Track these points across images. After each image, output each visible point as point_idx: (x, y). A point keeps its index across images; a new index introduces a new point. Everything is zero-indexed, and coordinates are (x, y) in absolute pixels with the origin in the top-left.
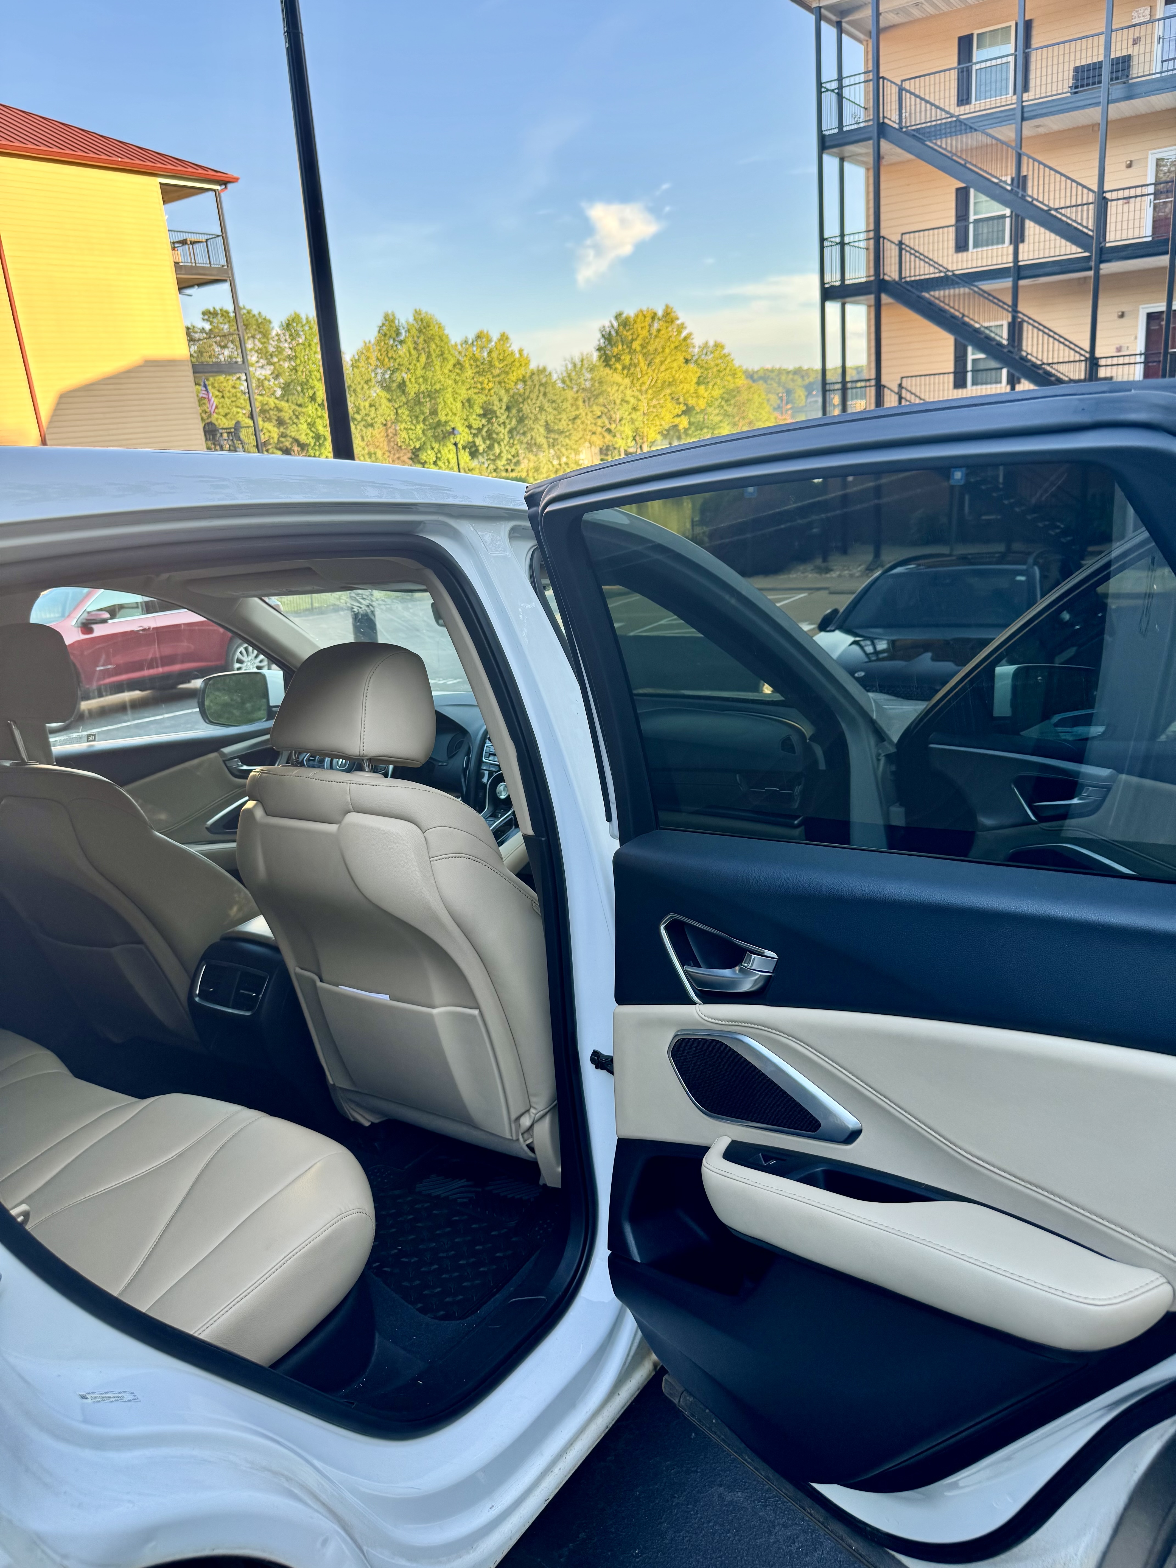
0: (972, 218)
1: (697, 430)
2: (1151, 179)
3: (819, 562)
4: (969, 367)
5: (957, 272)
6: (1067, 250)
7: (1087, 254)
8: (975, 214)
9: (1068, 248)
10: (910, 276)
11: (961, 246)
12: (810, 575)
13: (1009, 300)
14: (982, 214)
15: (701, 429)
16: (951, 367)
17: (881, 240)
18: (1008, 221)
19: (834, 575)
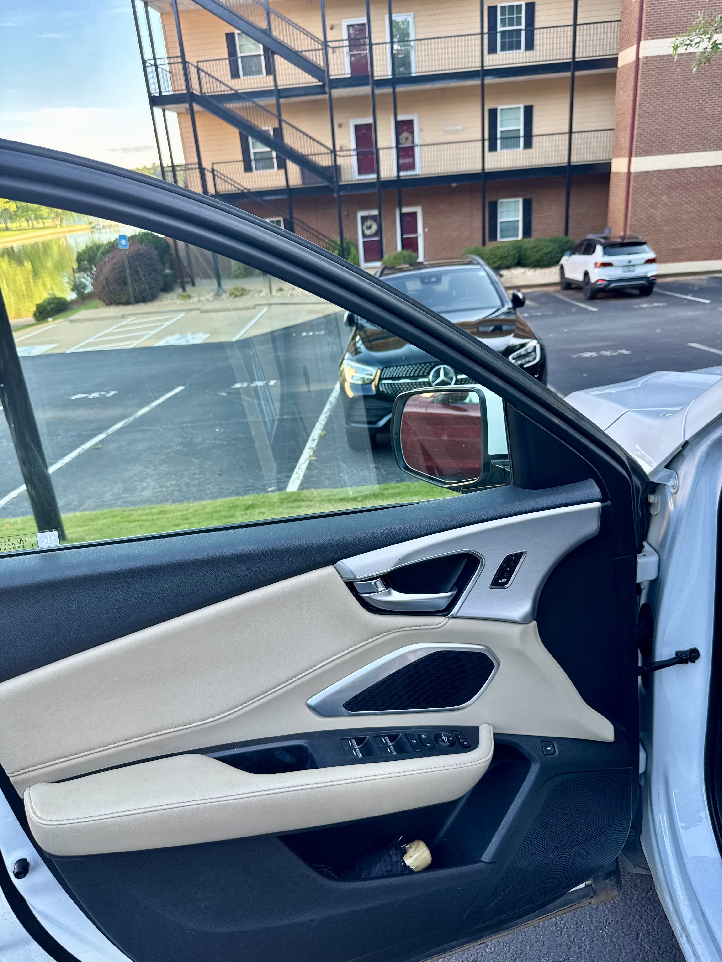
0: (239, 55)
1: (23, 212)
2: (345, 36)
3: (180, 291)
4: (252, 157)
5: (240, 91)
6: (307, 80)
7: (320, 83)
8: (241, 53)
9: (308, 78)
10: (208, 93)
11: (235, 74)
12: (178, 302)
13: (276, 112)
14: (245, 53)
15: (27, 212)
16: (240, 157)
17: (187, 64)
18: (263, 58)
19: (195, 300)
